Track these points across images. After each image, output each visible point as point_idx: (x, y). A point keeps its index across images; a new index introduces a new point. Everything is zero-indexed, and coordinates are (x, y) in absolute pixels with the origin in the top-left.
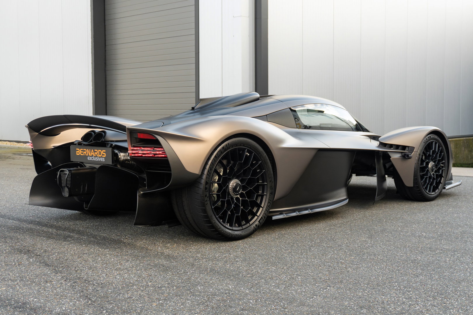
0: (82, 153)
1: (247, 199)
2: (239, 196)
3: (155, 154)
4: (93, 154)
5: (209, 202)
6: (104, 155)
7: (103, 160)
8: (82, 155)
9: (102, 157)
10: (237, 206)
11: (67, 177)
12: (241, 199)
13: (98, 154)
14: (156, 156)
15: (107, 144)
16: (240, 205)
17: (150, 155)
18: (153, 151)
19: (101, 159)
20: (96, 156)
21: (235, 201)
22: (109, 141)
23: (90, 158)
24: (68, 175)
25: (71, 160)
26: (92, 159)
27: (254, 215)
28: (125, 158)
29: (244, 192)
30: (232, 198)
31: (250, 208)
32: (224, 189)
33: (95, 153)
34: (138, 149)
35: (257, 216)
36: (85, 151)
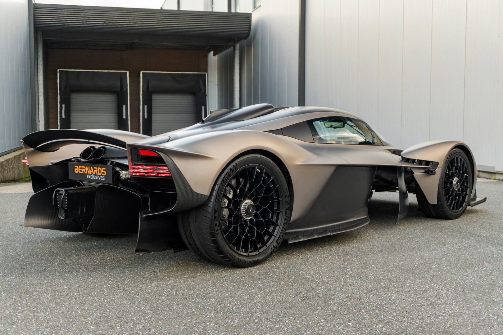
0: (80, 171)
1: (261, 219)
2: (253, 218)
3: (158, 173)
4: (93, 172)
5: (219, 232)
6: (104, 173)
7: (103, 179)
8: (81, 172)
9: (101, 175)
10: (251, 229)
11: (63, 198)
12: (255, 220)
13: (97, 172)
14: (159, 175)
15: (107, 161)
16: (255, 227)
17: (153, 174)
18: (156, 170)
19: (101, 178)
20: (96, 175)
21: (249, 224)
22: (109, 158)
23: (90, 176)
24: (64, 195)
25: (69, 179)
26: (92, 177)
27: (271, 235)
28: (127, 176)
29: (258, 212)
30: (245, 221)
31: (266, 228)
32: (236, 213)
33: (95, 171)
34: (140, 167)
35: (274, 236)
36: (84, 168)
